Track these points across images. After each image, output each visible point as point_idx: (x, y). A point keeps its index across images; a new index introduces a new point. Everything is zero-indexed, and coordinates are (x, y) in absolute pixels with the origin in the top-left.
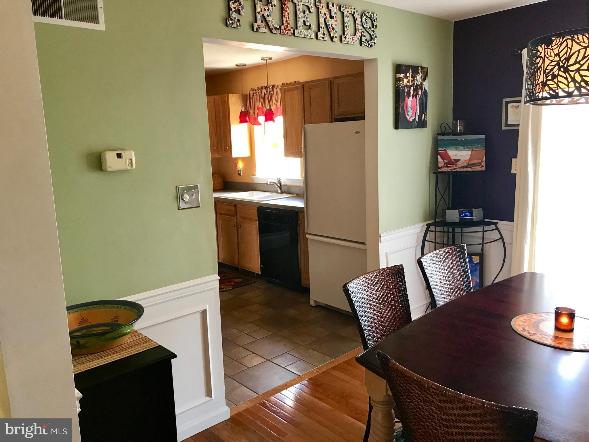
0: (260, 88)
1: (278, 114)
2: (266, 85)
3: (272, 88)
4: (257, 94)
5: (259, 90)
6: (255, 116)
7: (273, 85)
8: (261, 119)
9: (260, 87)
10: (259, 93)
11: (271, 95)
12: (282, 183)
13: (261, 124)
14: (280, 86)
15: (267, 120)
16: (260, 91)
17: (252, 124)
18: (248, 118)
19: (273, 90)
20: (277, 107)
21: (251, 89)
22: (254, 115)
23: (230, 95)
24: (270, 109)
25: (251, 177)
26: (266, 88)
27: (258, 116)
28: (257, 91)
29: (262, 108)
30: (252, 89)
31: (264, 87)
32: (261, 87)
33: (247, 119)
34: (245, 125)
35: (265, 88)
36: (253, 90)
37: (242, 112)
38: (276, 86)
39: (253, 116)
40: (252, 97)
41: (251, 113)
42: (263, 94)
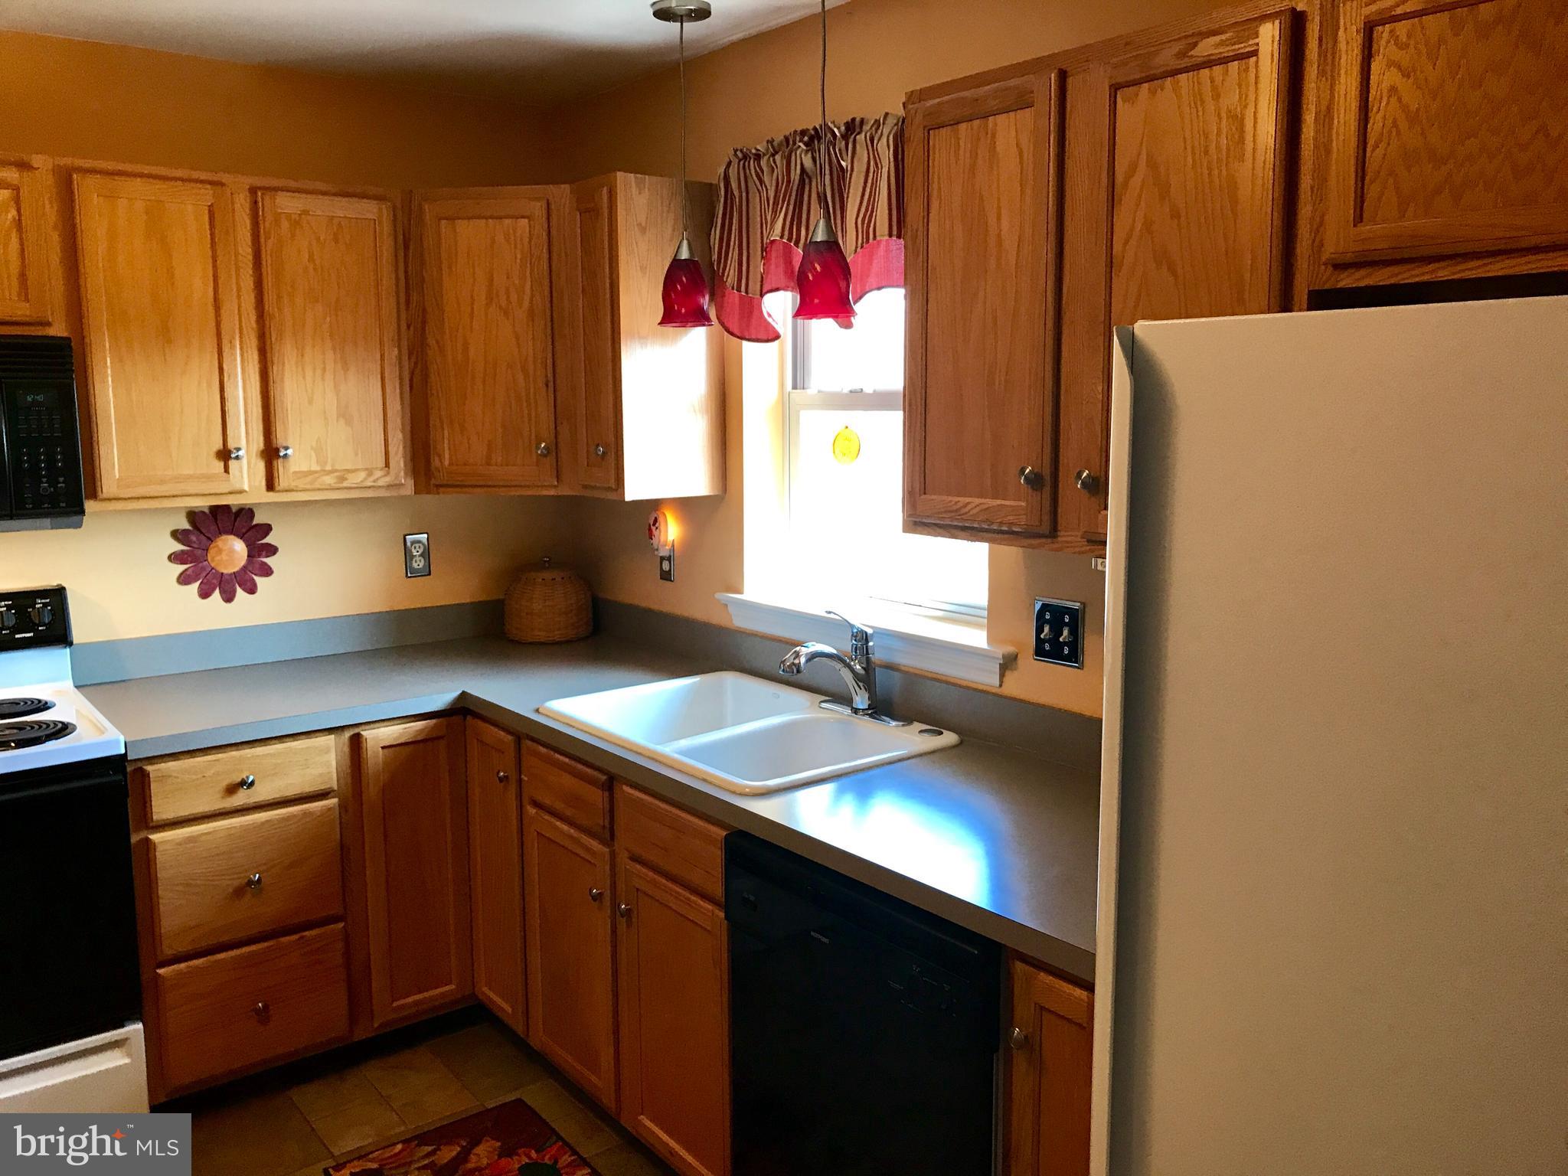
0: (781, 144)
1: (872, 280)
2: (812, 121)
3: (845, 137)
4: (766, 179)
5: (773, 155)
6: (747, 292)
7: (853, 120)
8: (779, 305)
9: (779, 138)
10: (773, 171)
11: (840, 178)
12: (878, 656)
13: (777, 337)
14: (891, 121)
15: (806, 310)
16: (778, 157)
17: (732, 334)
18: (707, 297)
19: (850, 146)
20: (867, 235)
21: (736, 151)
22: (743, 288)
23: (626, 182)
24: (832, 246)
25: (718, 596)
26: (812, 138)
27: (762, 296)
28: (763, 163)
29: (786, 247)
30: (739, 154)
31: (803, 133)
32: (787, 139)
33: (705, 302)
34: (696, 341)
35: (806, 138)
36: (745, 157)
37: (676, 265)
38: (866, 128)
39: (739, 290)
40: (736, 193)
41: (731, 277)
42: (796, 175)
